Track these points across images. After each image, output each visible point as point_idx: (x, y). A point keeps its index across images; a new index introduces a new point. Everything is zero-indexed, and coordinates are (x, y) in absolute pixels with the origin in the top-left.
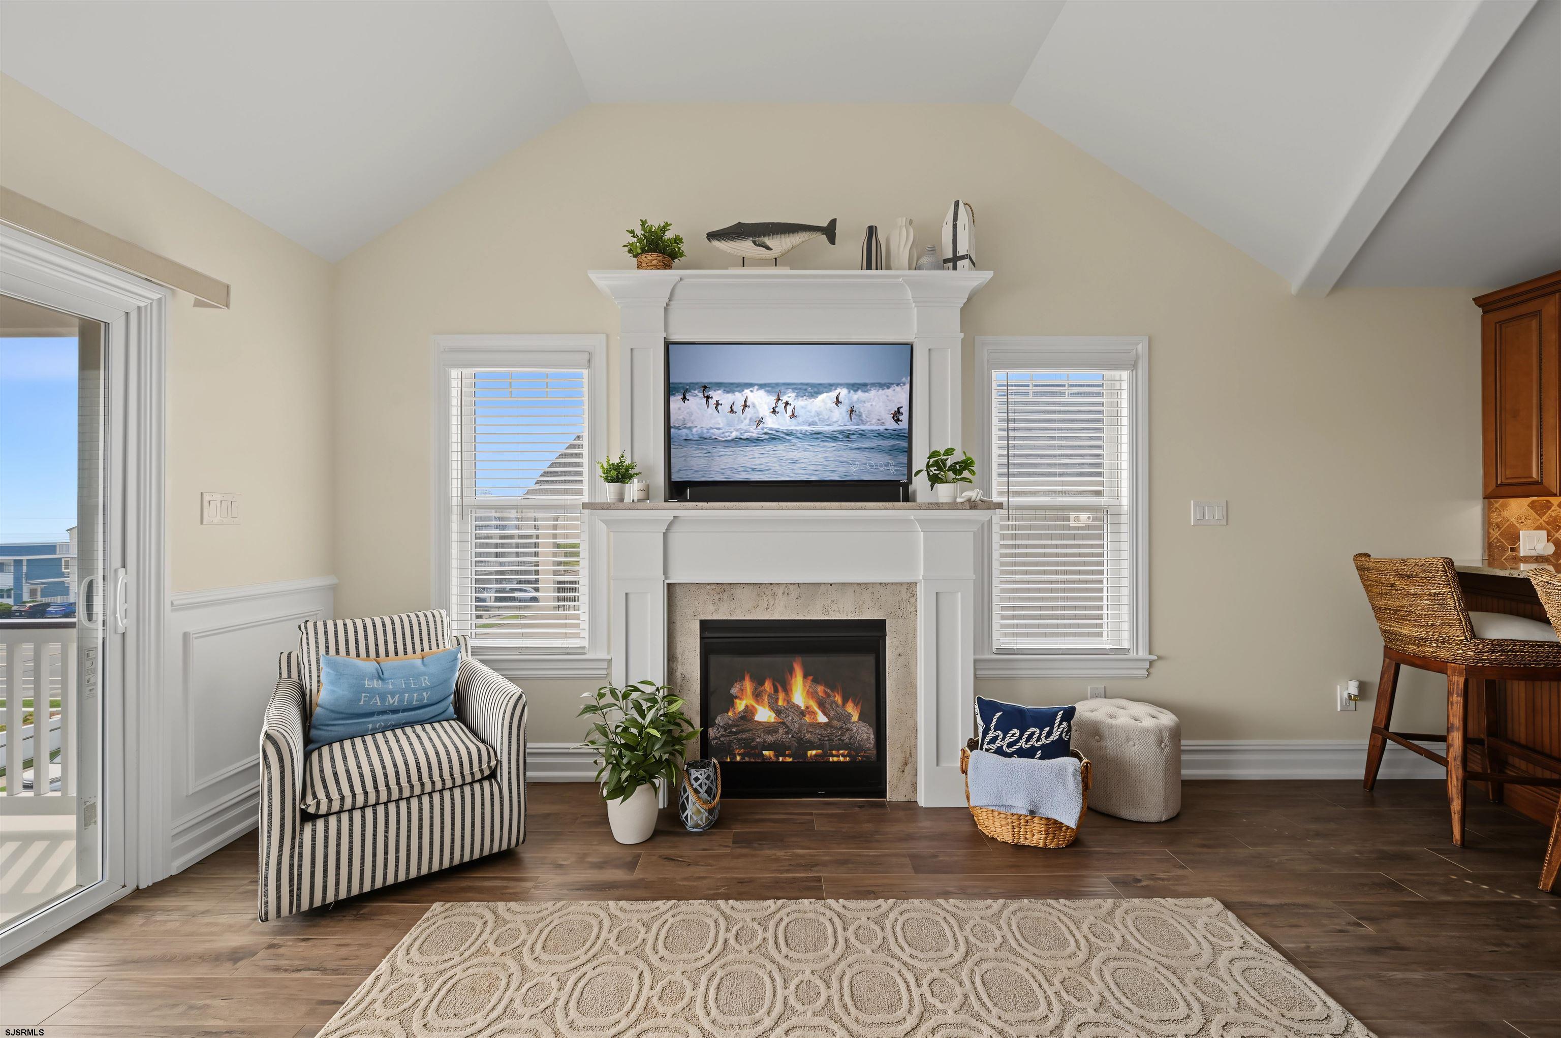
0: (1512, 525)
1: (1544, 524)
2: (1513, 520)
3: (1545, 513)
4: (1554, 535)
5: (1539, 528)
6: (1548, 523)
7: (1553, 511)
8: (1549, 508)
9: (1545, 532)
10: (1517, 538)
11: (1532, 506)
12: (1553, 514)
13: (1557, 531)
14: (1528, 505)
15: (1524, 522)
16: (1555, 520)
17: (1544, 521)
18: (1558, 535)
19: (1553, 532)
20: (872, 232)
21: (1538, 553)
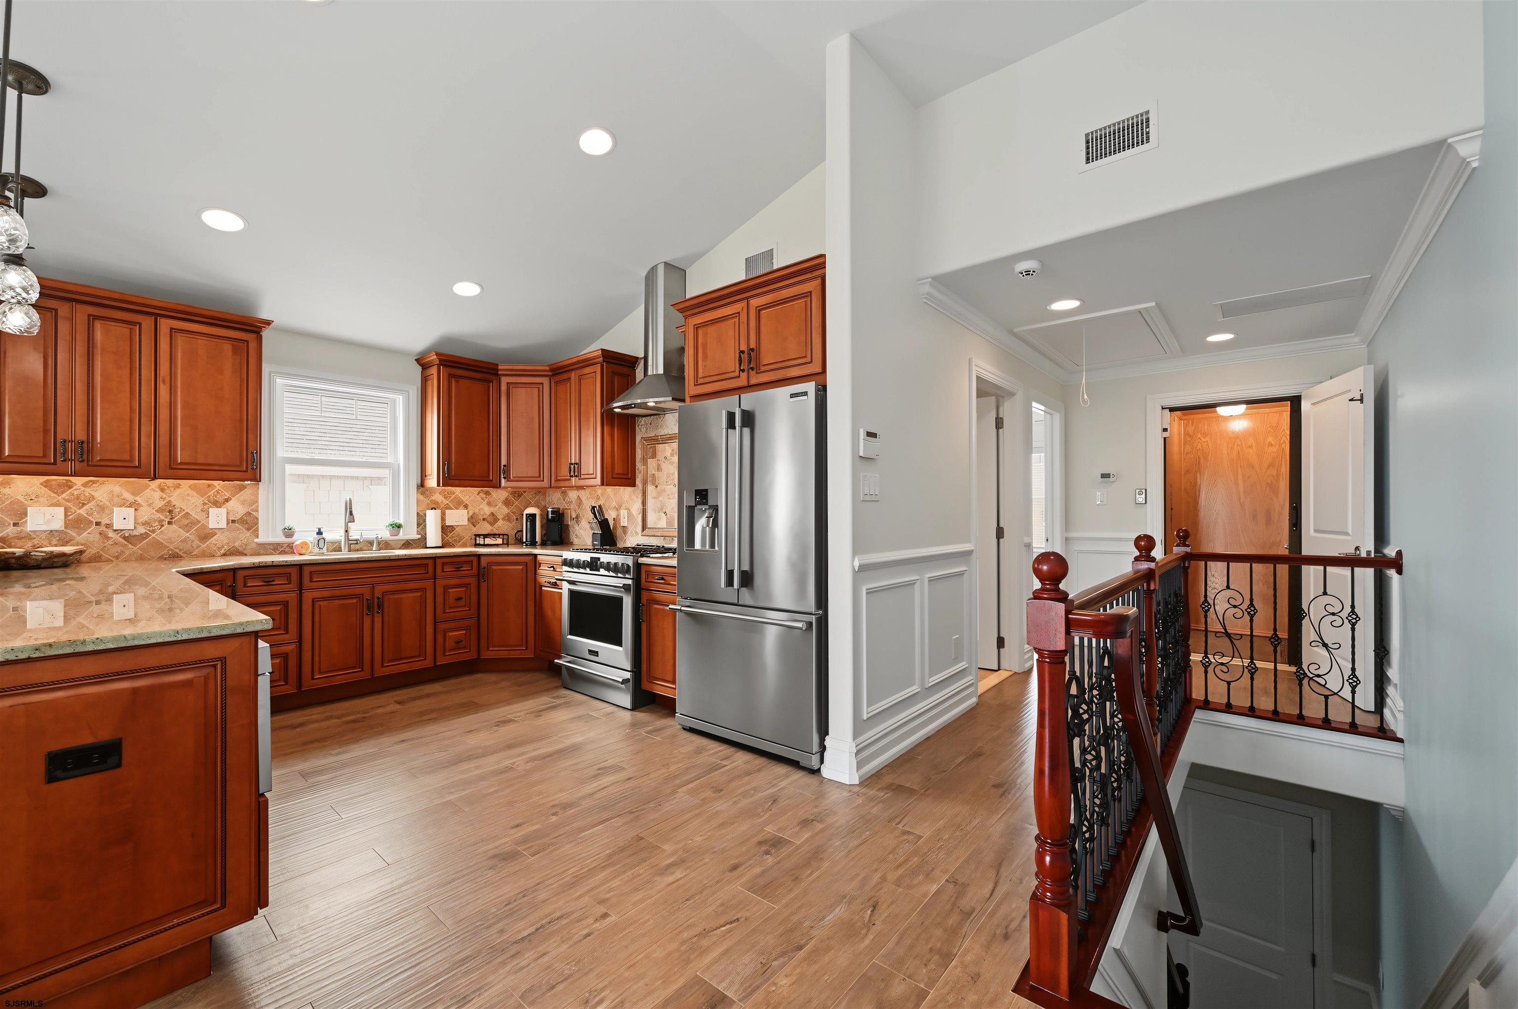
0: (16, 502)
1: (62, 501)
2: (22, 499)
3: (63, 492)
4: (76, 512)
5: (55, 505)
6: (67, 501)
7: (76, 489)
8: (70, 487)
9: (62, 509)
10: (26, 515)
12: (76, 493)
13: (80, 508)
14: (41, 484)
15: (34, 499)
16: (78, 498)
17: (63, 499)
18: (82, 511)
19: (74, 508)
21: (56, 528)
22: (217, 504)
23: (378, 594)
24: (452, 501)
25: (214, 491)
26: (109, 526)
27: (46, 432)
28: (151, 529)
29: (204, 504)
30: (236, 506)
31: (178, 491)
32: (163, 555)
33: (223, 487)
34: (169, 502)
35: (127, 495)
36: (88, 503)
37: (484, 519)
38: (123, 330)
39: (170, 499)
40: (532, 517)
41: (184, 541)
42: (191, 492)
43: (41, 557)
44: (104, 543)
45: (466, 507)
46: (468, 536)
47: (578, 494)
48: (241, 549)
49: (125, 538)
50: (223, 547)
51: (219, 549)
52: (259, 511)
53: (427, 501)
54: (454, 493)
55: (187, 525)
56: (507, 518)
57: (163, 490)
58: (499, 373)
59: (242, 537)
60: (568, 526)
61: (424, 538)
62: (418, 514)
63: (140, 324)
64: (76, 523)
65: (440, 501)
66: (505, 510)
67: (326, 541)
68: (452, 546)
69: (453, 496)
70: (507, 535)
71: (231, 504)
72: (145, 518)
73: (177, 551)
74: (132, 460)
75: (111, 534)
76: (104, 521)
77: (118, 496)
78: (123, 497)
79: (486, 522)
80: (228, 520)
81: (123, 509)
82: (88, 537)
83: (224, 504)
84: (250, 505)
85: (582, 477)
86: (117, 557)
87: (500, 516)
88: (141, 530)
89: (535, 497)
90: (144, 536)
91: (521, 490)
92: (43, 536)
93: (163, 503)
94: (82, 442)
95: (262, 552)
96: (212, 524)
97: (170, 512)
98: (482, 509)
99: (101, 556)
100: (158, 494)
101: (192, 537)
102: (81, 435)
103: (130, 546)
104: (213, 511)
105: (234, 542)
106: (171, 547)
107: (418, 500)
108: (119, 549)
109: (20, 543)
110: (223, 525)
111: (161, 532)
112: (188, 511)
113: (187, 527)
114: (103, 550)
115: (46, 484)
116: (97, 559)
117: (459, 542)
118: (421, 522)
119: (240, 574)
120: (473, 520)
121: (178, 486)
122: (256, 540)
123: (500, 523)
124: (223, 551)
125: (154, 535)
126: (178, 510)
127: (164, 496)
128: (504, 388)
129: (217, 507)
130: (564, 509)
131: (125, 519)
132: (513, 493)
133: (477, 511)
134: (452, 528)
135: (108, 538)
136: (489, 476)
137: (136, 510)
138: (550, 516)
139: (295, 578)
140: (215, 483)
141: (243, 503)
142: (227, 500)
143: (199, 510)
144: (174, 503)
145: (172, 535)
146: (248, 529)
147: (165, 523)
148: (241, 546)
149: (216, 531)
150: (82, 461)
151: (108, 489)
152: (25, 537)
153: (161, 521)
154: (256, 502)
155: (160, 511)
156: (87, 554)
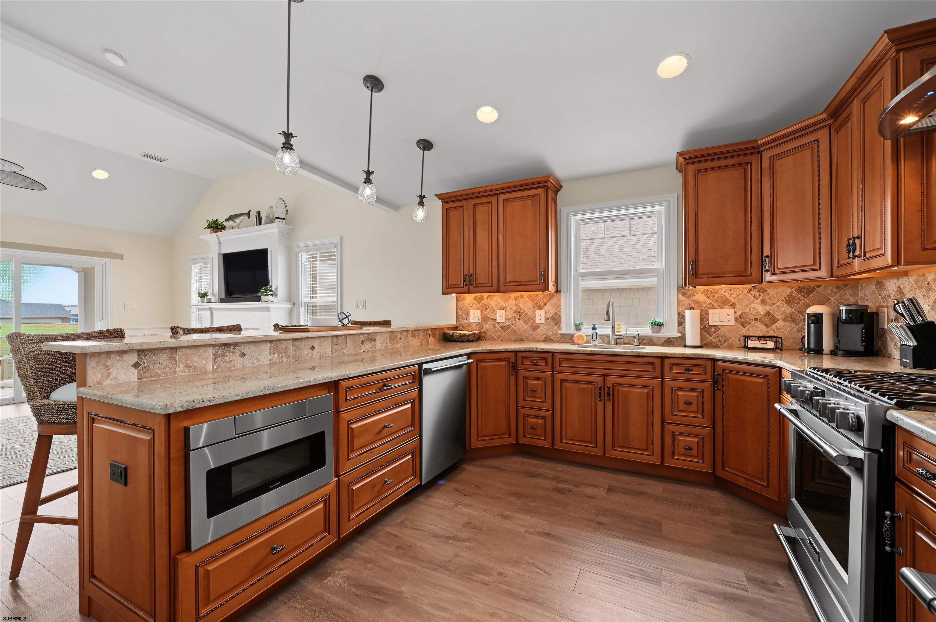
0: (467, 308)
1: (480, 307)
2: (468, 305)
3: (480, 301)
5: (478, 309)
6: (482, 307)
7: (485, 301)
8: (483, 299)
9: (480, 311)
10: (469, 314)
11: (475, 298)
12: (484, 303)
13: (486, 310)
15: (472, 306)
16: (485, 305)
17: (480, 305)
18: (486, 312)
19: (484, 311)
20: (259, 213)
21: (477, 321)
22: (540, 308)
23: (609, 384)
24: (715, 300)
25: (539, 298)
26: (496, 320)
27: (460, 270)
28: (511, 322)
29: (534, 307)
30: (549, 309)
31: (522, 299)
32: (516, 339)
33: (543, 296)
34: (519, 306)
35: (502, 303)
36: (489, 308)
37: (756, 320)
38: (485, 208)
39: (519, 304)
40: (817, 319)
41: (525, 331)
42: (528, 300)
43: (456, 336)
44: (494, 330)
45: (733, 306)
46: (735, 338)
47: (898, 284)
48: (552, 337)
49: (501, 327)
50: (543, 335)
51: (542, 336)
52: (561, 312)
53: (688, 301)
54: (718, 292)
56: (792, 319)
57: (516, 299)
58: (761, 149)
59: (552, 329)
60: (884, 330)
61: (683, 337)
62: (679, 314)
63: (492, 202)
64: (485, 318)
65: (702, 301)
66: (788, 309)
68: (716, 346)
69: (717, 296)
70: (781, 338)
71: (548, 307)
72: (509, 316)
73: (522, 336)
74: (489, 283)
75: (497, 325)
76: (494, 318)
77: (499, 303)
79: (759, 323)
80: (545, 318)
81: (501, 311)
82: (488, 326)
83: (543, 307)
84: (557, 308)
85: (868, 255)
86: (499, 338)
87: (779, 316)
88: (508, 323)
89: (836, 293)
90: (508, 327)
91: (813, 284)
92: (475, 325)
93: (516, 307)
94: (471, 275)
95: (563, 340)
96: (538, 321)
97: (519, 312)
98: (754, 308)
99: (493, 337)
100: (513, 302)
101: (528, 328)
102: (471, 272)
103: (504, 332)
104: (538, 312)
105: (549, 333)
106: (520, 334)
107: (679, 301)
108: (499, 334)
109: (468, 328)
110: (543, 321)
111: (516, 324)
112: (527, 312)
113: (526, 322)
114: (494, 334)
116: (491, 339)
117: (725, 342)
118: (681, 323)
119: (520, 355)
120: (742, 320)
121: (522, 297)
122: (559, 332)
123: (780, 324)
124: (543, 339)
125: (512, 326)
126: (522, 311)
128: (766, 164)
130: (878, 307)
131: (501, 316)
132: (800, 289)
133: (747, 310)
134: (716, 328)
135: (495, 327)
136: (746, 270)
137: (505, 311)
138: (844, 316)
139: (549, 361)
140: (539, 294)
141: (553, 306)
142: (545, 304)
143: (532, 311)
144: (521, 307)
145: (520, 325)
146: (556, 324)
147: (517, 319)
148: (552, 335)
149: (540, 325)
150: (471, 285)
151: (496, 299)
152: (469, 325)
153: (515, 318)
154: (559, 305)
155: (515, 312)
156: (489, 335)
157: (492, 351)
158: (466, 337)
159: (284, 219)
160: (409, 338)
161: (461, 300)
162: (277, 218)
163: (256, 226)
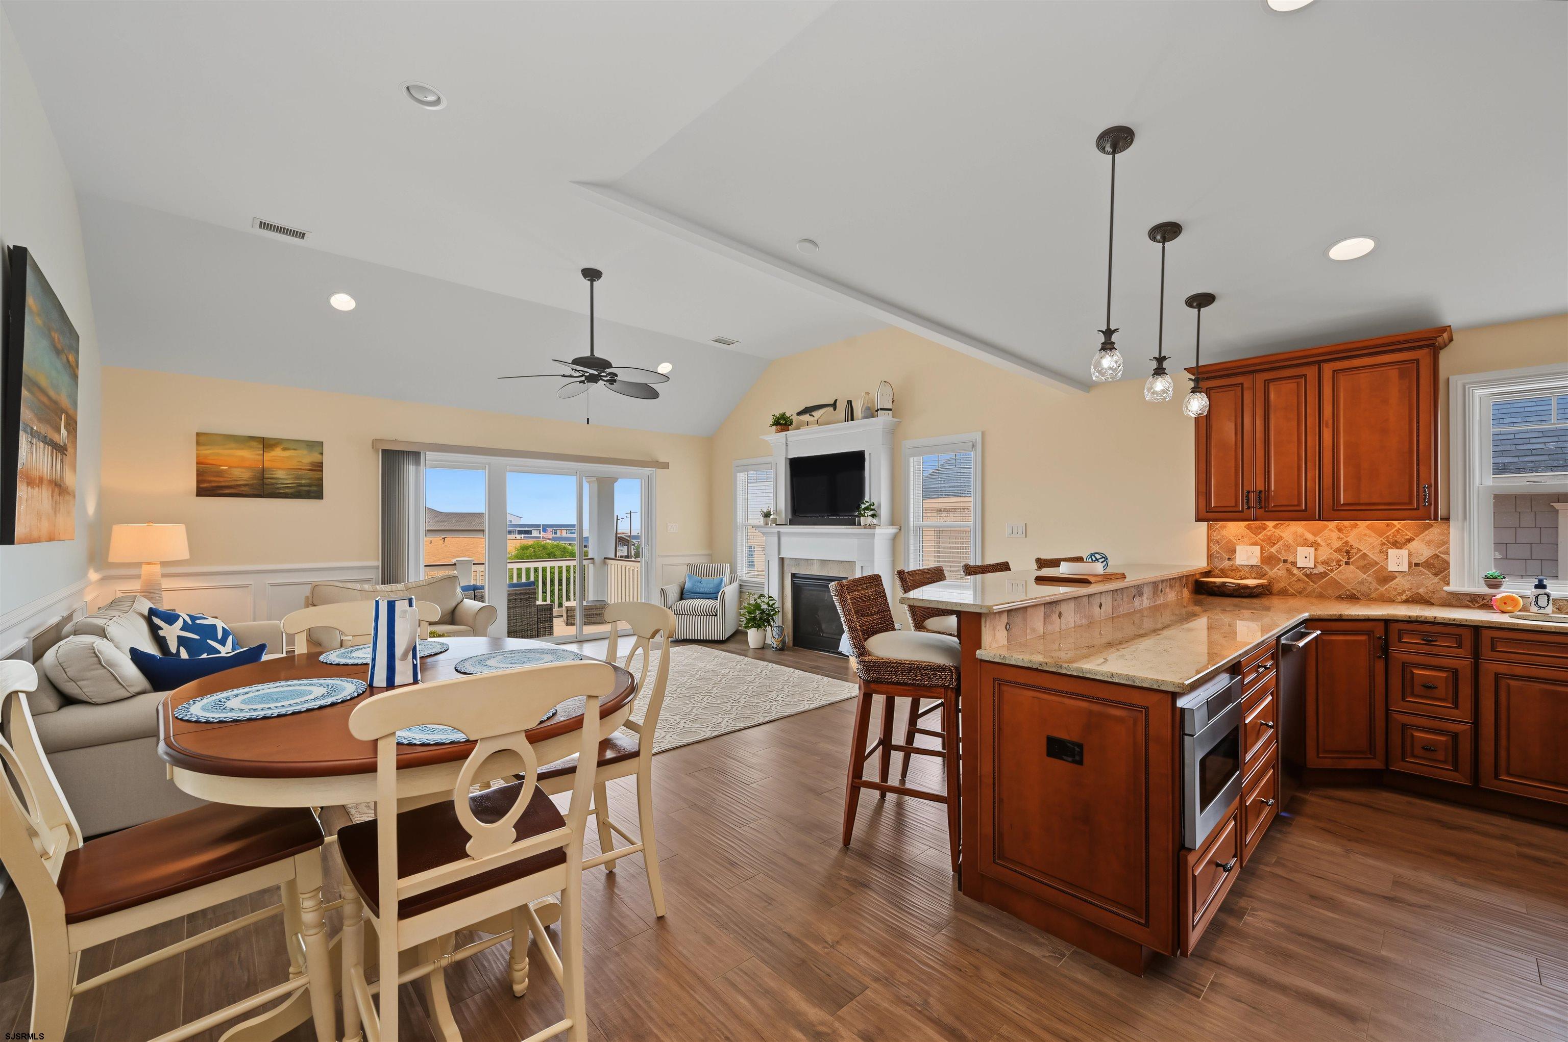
0: (1230, 541)
1: (1259, 541)
2: (1232, 539)
3: (1260, 533)
4: (1268, 550)
5: (1255, 544)
6: (1263, 540)
7: (1269, 532)
8: (1265, 529)
9: (1259, 547)
10: (1234, 551)
12: (1269, 535)
13: (1272, 547)
14: (1245, 527)
15: (1241, 538)
16: (1270, 538)
17: (1259, 538)
18: (1273, 550)
19: (1267, 547)
20: (850, 402)
21: (1254, 563)
22: (1397, 545)
25: (1393, 531)
26: (1294, 564)
27: (1237, 485)
28: (1329, 568)
29: (1383, 544)
30: (1422, 549)
31: (1356, 531)
32: (1341, 595)
33: (1404, 526)
34: (1347, 542)
35: (1310, 537)
36: (1277, 543)
38: (1291, 386)
39: (1348, 539)
41: (1362, 582)
42: (1368, 532)
43: (1232, 588)
44: (1290, 579)
48: (1426, 597)
49: (1306, 575)
50: (1404, 592)
51: (1401, 594)
52: (1451, 554)
55: (1364, 567)
57: (1340, 530)
59: (1427, 583)
63: (1305, 376)
64: (1269, 560)
67: (1551, 598)
71: (1413, 545)
72: (1324, 558)
73: (1355, 592)
74: (1299, 504)
75: (1295, 571)
76: (1290, 559)
77: (1301, 536)
78: (1304, 538)
80: (1410, 563)
81: (1305, 548)
82: (1278, 571)
83: (1405, 544)
84: (1438, 547)
86: (1300, 593)
88: (1321, 569)
90: (1323, 575)
92: (1247, 569)
93: (1341, 543)
94: (1260, 492)
95: (1454, 603)
96: (1392, 567)
97: (1348, 552)
99: (1287, 590)
100: (1335, 534)
101: (1369, 579)
102: (1260, 486)
103: (1312, 583)
104: (1392, 553)
105: (1418, 588)
106: (1349, 588)
108: (1302, 585)
109: (1232, 574)
110: (1405, 568)
111: (1339, 572)
112: (1365, 551)
113: (1365, 569)
114: (1289, 585)
115: (1248, 527)
116: (1284, 593)
119: (1395, 627)
121: (1356, 526)
122: (1446, 588)
124: (1404, 597)
125: (1332, 575)
126: (1355, 550)
127: (1342, 536)
129: (1397, 548)
131: (1306, 557)
135: (1293, 575)
137: (1316, 550)
139: (1468, 642)
140: (1395, 523)
141: (1429, 543)
142: (1409, 540)
143: (1377, 550)
144: (1352, 542)
145: (1350, 575)
146: (1436, 575)
147: (1343, 563)
148: (1427, 593)
149: (1397, 574)
150: (1261, 508)
151: (1292, 530)
152: (1235, 570)
153: (1339, 561)
154: (1446, 542)
155: (1338, 550)
156: (1277, 587)
157: (1344, 618)
158: (1248, 590)
159: (890, 410)
160: (1168, 590)
161: (1217, 529)
162: (882, 409)
163: (847, 422)
